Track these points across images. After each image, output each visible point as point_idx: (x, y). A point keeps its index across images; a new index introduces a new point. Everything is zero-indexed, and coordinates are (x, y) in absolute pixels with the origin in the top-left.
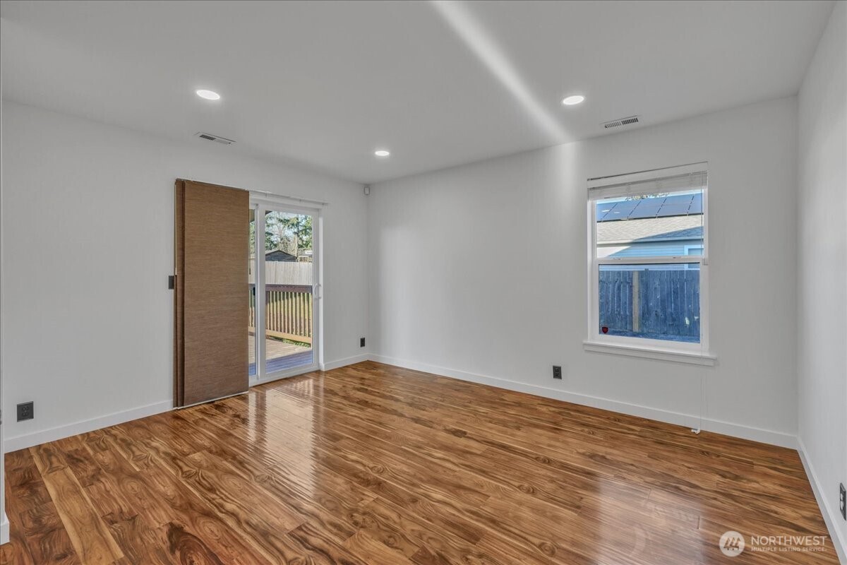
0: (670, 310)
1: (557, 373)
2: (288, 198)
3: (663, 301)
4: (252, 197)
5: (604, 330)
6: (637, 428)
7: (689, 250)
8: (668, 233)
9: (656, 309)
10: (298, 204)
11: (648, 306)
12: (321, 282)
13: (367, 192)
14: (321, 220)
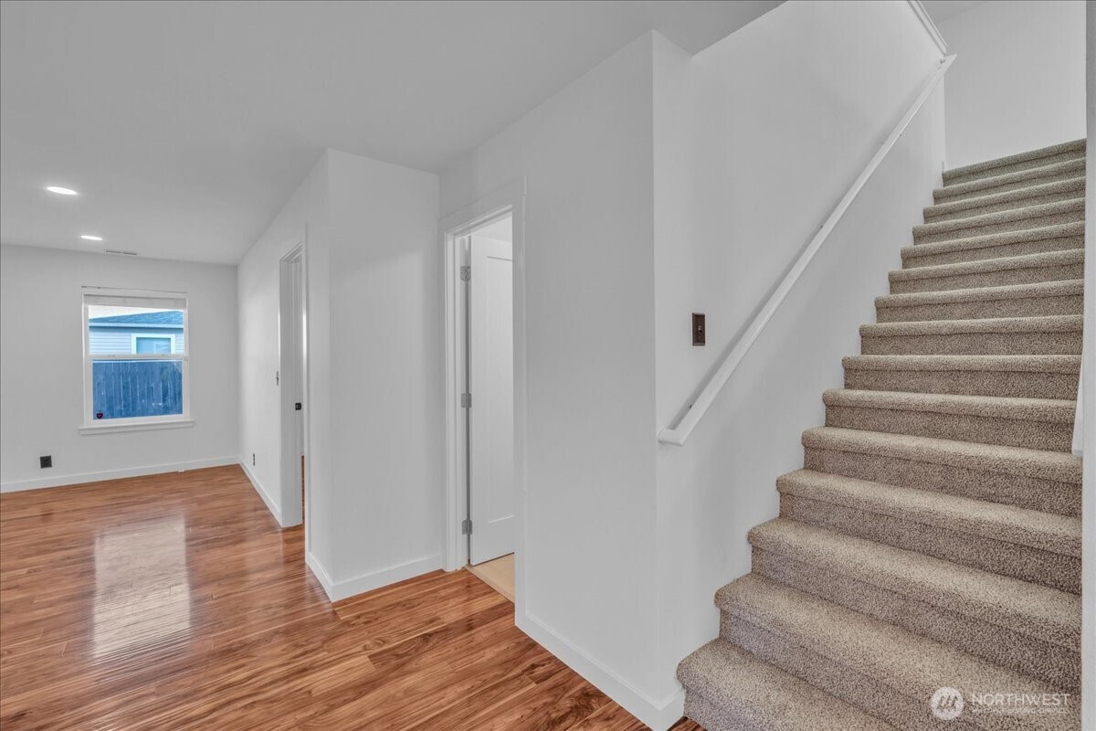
1: (46, 462)
5: (100, 416)
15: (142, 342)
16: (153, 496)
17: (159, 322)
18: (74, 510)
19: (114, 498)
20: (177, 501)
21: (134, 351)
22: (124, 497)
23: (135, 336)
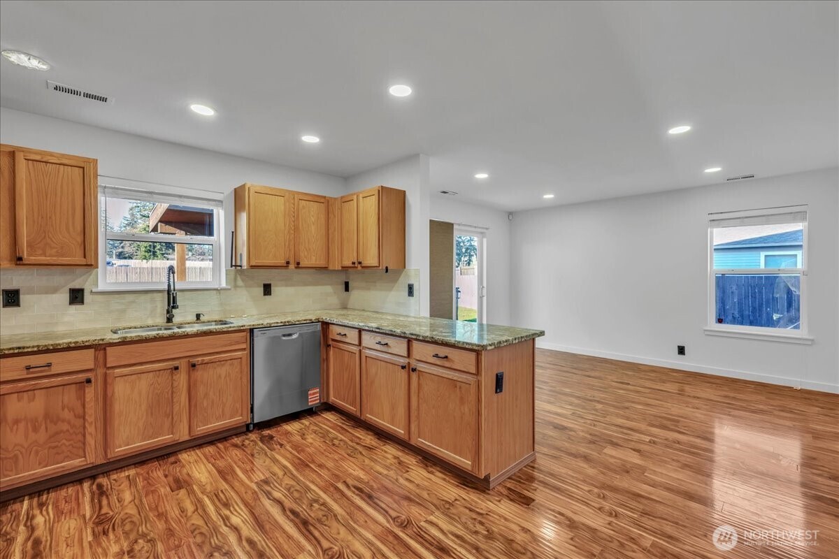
0: (747, 312)
1: (681, 350)
2: (470, 226)
3: (740, 303)
4: (455, 227)
5: (720, 321)
6: (753, 386)
7: (766, 256)
8: (743, 241)
9: (732, 312)
10: (473, 229)
11: (724, 308)
12: (485, 285)
13: (510, 218)
14: (485, 240)
15: (768, 258)
16: (761, 407)
17: (785, 241)
18: (694, 397)
19: (726, 397)
20: (788, 423)
21: (762, 266)
22: (734, 398)
23: (763, 254)
